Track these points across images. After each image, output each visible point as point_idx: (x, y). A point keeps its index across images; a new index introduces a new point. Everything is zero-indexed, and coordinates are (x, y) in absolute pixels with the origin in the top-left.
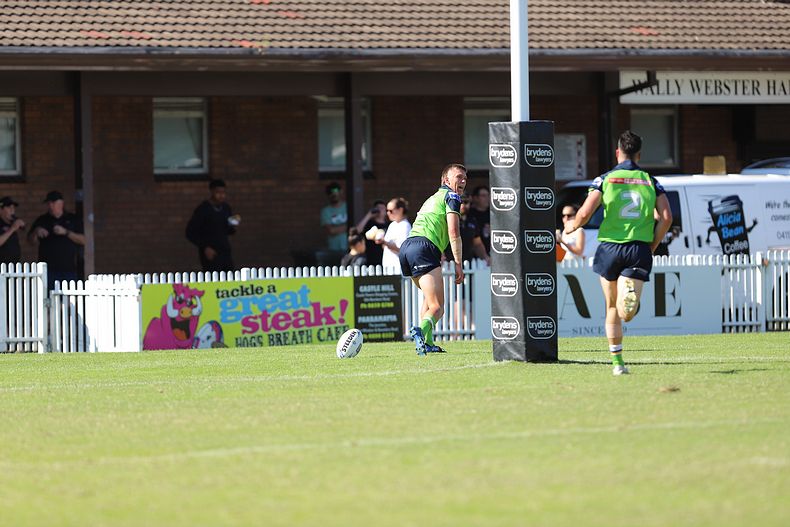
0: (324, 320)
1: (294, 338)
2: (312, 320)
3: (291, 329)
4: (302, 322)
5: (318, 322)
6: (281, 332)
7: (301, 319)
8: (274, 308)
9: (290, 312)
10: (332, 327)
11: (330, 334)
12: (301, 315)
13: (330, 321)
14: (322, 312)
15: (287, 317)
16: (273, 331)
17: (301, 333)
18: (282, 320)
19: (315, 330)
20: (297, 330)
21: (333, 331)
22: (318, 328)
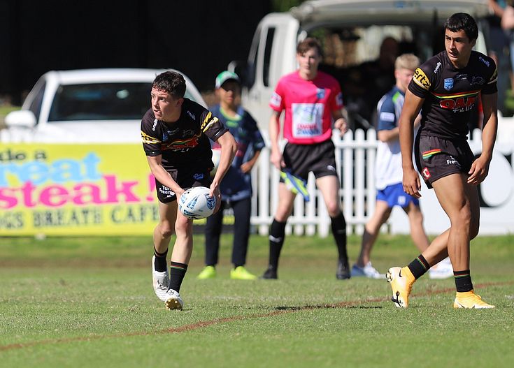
0: (122, 197)
1: (74, 217)
2: (104, 194)
3: (70, 206)
4: (87, 198)
5: (112, 198)
6: (53, 210)
7: (85, 194)
8: (43, 179)
9: (69, 185)
10: (135, 206)
11: (130, 214)
12: (86, 190)
13: (131, 198)
14: (119, 186)
15: (63, 192)
16: (41, 208)
17: (85, 212)
18: (55, 195)
19: (107, 208)
20: (79, 208)
21: (136, 213)
22: (111, 206)
